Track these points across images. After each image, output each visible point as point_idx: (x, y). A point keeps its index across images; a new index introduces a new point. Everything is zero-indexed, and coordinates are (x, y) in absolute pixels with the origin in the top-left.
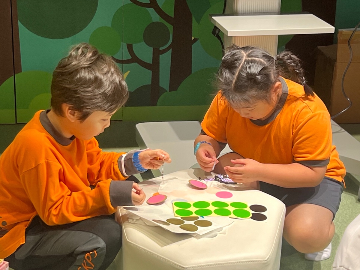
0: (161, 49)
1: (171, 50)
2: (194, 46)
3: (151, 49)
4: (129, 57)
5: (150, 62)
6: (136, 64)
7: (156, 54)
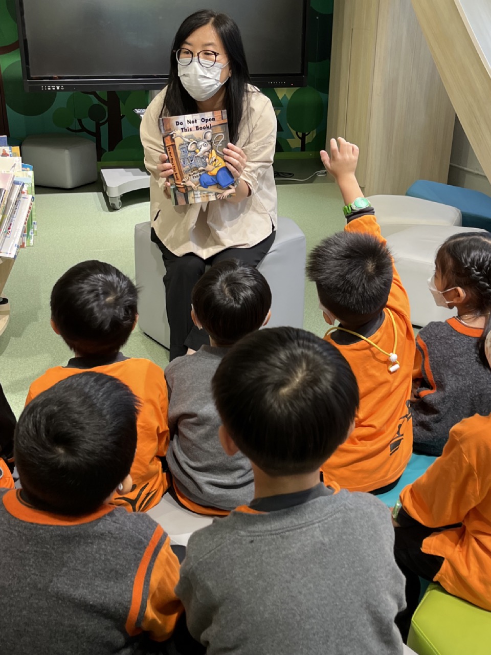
0: (101, 122)
1: (107, 123)
2: (123, 120)
3: (94, 122)
4: (79, 128)
5: (95, 131)
6: (85, 133)
7: (98, 126)
